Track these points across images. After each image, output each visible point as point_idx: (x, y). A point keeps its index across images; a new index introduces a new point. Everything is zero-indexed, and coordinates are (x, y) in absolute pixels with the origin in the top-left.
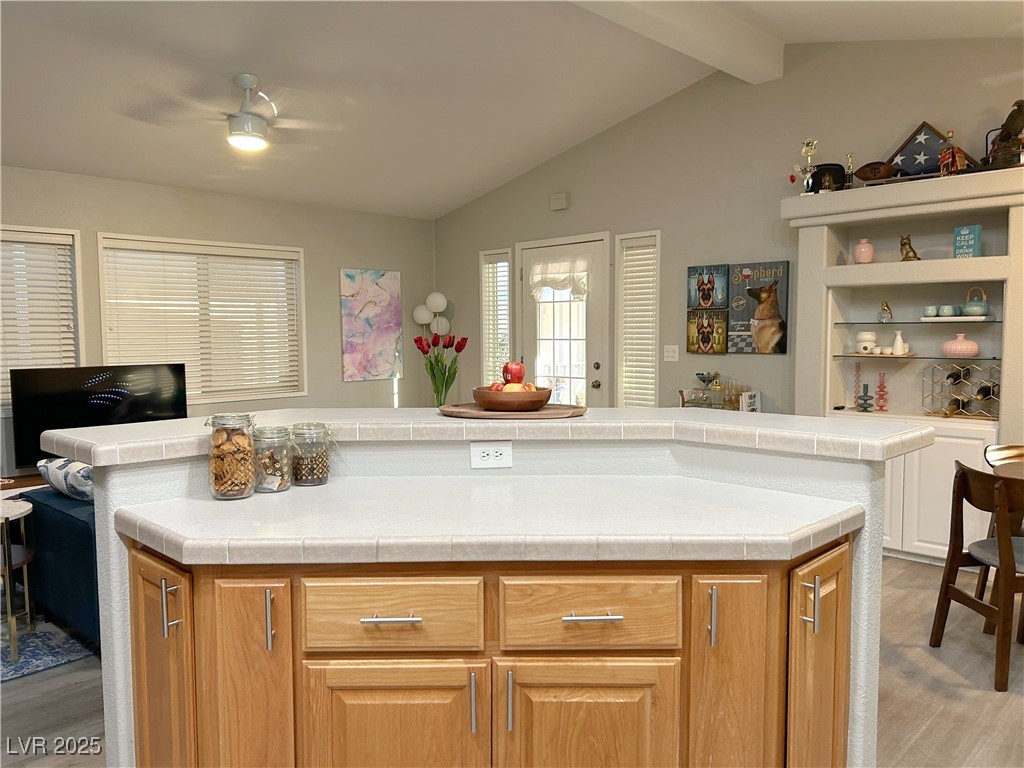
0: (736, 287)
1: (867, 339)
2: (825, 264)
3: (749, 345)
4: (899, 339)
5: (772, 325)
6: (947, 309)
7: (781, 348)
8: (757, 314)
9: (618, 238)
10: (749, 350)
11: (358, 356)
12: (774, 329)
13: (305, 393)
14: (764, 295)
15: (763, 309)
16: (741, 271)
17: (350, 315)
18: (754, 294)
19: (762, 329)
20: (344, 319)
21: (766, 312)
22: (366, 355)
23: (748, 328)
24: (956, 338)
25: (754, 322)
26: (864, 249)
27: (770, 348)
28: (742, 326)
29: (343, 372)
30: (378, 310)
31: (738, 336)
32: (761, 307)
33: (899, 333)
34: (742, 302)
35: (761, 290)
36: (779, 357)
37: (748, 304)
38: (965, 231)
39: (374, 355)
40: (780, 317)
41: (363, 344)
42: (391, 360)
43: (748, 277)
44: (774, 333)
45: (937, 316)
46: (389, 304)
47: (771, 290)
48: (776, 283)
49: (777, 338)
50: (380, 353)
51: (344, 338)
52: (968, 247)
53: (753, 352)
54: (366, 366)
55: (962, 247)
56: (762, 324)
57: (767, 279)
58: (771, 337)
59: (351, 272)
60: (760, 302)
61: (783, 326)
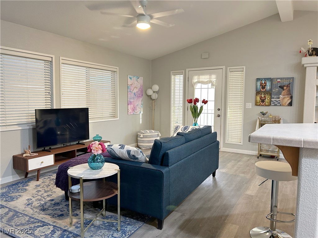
0: (275, 85)
2: (316, 78)
3: (279, 103)
5: (288, 97)
7: (290, 104)
8: (282, 94)
9: (228, 68)
10: (279, 105)
11: (132, 106)
12: (288, 98)
13: (118, 119)
14: (285, 88)
15: (284, 92)
16: (277, 80)
17: (130, 91)
18: (282, 87)
19: (284, 98)
20: (129, 93)
21: (285, 93)
22: (134, 105)
23: (279, 98)
25: (281, 96)
27: (287, 104)
28: (277, 97)
29: (128, 111)
30: (137, 90)
31: (275, 100)
32: (284, 91)
34: (276, 90)
35: (284, 86)
36: (290, 107)
37: (279, 91)
39: (136, 105)
40: (291, 95)
41: (133, 101)
42: (140, 107)
43: (279, 82)
44: (288, 99)
46: (140, 88)
47: (288, 86)
48: (290, 84)
49: (289, 101)
50: (138, 105)
51: (129, 99)
53: (280, 105)
54: (134, 109)
56: (284, 97)
57: (286, 83)
58: (287, 100)
59: (131, 76)
60: (284, 90)
61: (291, 98)
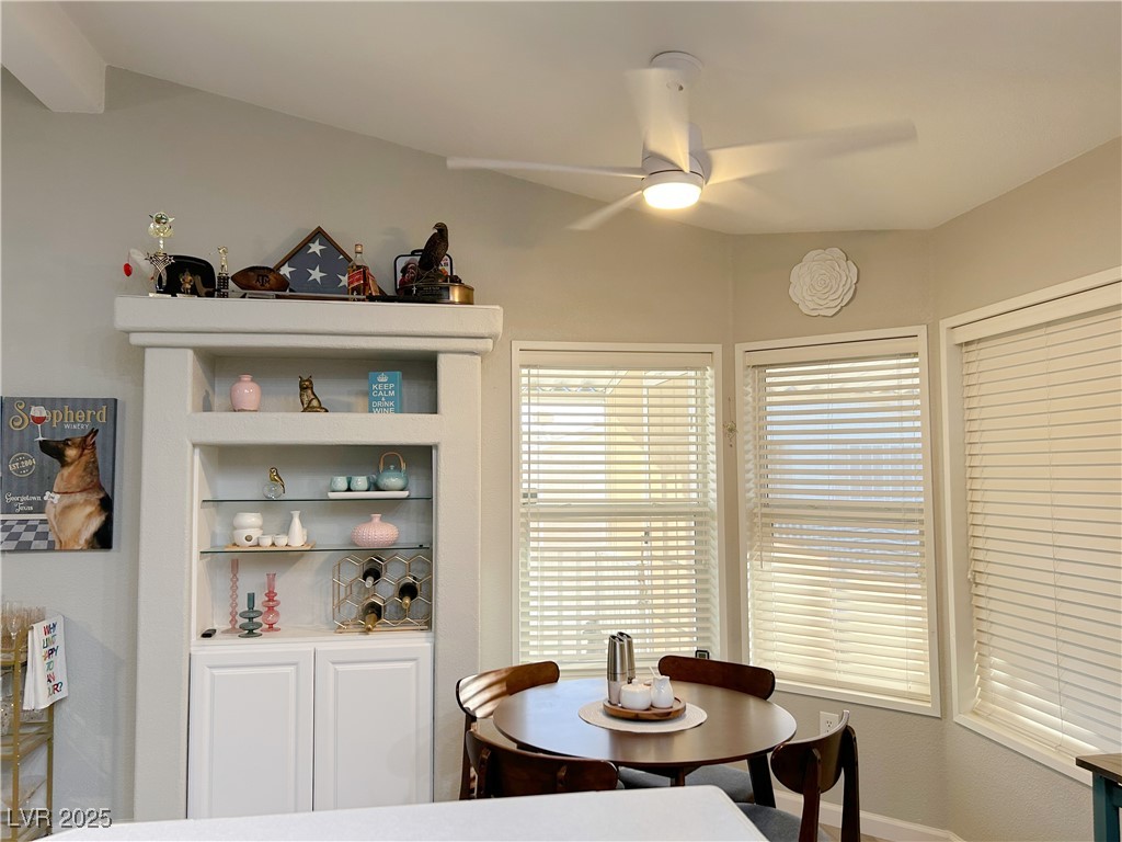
0: (16, 438)
1: (251, 525)
2: (189, 408)
3: (43, 536)
4: (296, 522)
5: (87, 502)
6: (361, 482)
7: (103, 539)
8: (58, 483)
10: (43, 544)
12: (89, 509)
14: (71, 453)
15: (70, 475)
16: (27, 410)
18: (54, 450)
19: (68, 508)
21: (74, 481)
23: (40, 508)
24: (371, 520)
25: (53, 499)
26: (248, 390)
27: (82, 542)
28: (29, 503)
31: (21, 522)
32: (66, 471)
33: (296, 514)
34: (28, 463)
35: (66, 443)
36: (100, 556)
37: (41, 468)
38: (383, 378)
40: (101, 489)
43: (40, 420)
44: (90, 516)
45: (349, 490)
47: (85, 444)
48: (94, 432)
49: (95, 524)
52: (388, 399)
53: (51, 548)
55: (379, 399)
56: (67, 500)
57: (76, 426)
58: (86, 520)
60: (64, 464)
61: (106, 505)
